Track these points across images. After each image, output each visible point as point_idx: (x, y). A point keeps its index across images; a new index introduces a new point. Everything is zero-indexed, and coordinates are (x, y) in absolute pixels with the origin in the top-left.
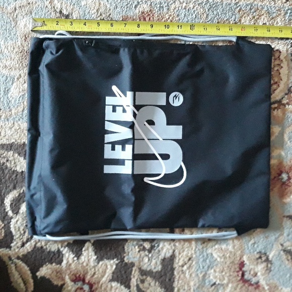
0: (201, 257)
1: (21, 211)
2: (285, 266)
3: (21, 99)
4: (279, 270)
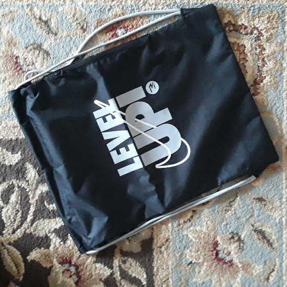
0: (177, 238)
1: (11, 201)
2: (257, 245)
3: (7, 99)
4: (251, 249)
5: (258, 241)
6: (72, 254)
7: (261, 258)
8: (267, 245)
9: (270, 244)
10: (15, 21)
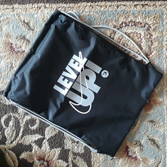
1: (9, 125)
3: (6, 67)
4: (147, 150)
5: (151, 146)
6: (45, 155)
7: (153, 155)
9: (158, 147)
10: (10, 23)
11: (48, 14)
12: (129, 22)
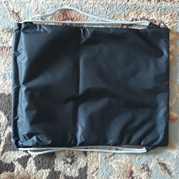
0: (104, 167)
2: (160, 174)
4: (156, 176)
5: (161, 171)
6: (29, 177)
8: (167, 173)
9: (170, 173)
11: (43, 4)
12: (141, 19)
